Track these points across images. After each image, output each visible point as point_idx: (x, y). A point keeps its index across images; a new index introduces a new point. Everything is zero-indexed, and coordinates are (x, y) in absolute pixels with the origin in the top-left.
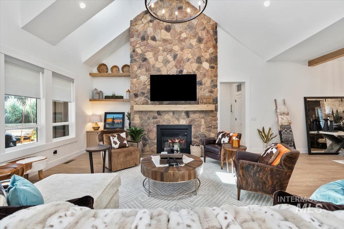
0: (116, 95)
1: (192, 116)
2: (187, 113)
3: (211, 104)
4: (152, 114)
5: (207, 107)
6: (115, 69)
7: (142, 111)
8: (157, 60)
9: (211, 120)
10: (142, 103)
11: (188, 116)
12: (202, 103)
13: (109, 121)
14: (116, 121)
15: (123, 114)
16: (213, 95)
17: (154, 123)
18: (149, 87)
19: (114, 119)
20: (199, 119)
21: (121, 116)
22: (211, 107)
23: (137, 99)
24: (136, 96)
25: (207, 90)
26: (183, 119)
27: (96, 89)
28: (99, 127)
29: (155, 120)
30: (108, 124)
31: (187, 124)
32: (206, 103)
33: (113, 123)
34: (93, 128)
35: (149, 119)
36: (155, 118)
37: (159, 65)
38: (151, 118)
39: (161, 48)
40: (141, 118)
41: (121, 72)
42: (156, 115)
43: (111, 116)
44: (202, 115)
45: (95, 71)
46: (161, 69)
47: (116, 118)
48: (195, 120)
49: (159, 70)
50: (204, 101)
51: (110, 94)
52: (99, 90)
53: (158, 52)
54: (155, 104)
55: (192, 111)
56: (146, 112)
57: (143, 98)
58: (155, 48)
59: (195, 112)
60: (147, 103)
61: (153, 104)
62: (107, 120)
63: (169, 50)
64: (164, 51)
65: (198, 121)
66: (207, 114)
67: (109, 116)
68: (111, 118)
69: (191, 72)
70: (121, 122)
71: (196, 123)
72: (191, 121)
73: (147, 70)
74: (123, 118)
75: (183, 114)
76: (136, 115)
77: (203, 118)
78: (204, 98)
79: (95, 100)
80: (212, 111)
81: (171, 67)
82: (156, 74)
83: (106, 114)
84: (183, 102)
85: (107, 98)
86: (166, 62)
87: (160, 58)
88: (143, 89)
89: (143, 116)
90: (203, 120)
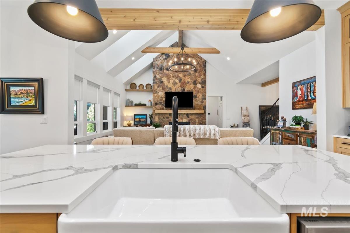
0: (142, 103)
1: (190, 117)
2: (188, 115)
3: (202, 109)
4: (166, 116)
5: (199, 111)
6: (141, 87)
7: (160, 114)
8: (169, 82)
9: (202, 119)
10: (160, 109)
11: (188, 117)
12: (197, 109)
13: (137, 120)
14: (141, 120)
15: (146, 115)
16: (203, 104)
17: (167, 121)
18: (164, 99)
19: (140, 119)
20: (195, 119)
21: (145, 117)
22: (202, 111)
23: (157, 106)
24: (156, 104)
25: (200, 101)
26: (185, 118)
27: (128, 99)
28: (131, 124)
29: (168, 119)
30: (137, 122)
31: (188, 121)
32: (199, 109)
33: (140, 121)
34: (128, 124)
35: (164, 118)
36: (168, 118)
37: (170, 85)
38: (165, 118)
39: (171, 75)
40: (159, 118)
41: (145, 88)
42: (168, 116)
43: (139, 117)
44: (196, 116)
45: (128, 88)
46: (172, 88)
47: (142, 118)
48: (192, 119)
49: (170, 88)
50: (198, 107)
51: (138, 103)
52: (131, 100)
53: (170, 77)
54: (168, 109)
55: (191, 114)
56: (162, 114)
57: (161, 106)
58: (168, 75)
59: (192, 114)
60: (163, 109)
61: (166, 109)
62: (136, 119)
63: (176, 77)
64: (174, 77)
65: (194, 120)
66: (200, 116)
67: (136, 117)
68: (138, 118)
69: (190, 90)
70: (145, 121)
71: (193, 121)
72: (190, 120)
73: (163, 89)
74: (146, 118)
75: (185, 115)
76: (156, 116)
77: (197, 118)
78: (198, 106)
79: (129, 106)
80: (203, 114)
81: (178, 86)
82: (169, 91)
83: (135, 115)
84: (185, 108)
85: (136, 105)
86: (175, 84)
87: (171, 81)
88: (161, 100)
89: (160, 116)
90: (197, 119)
